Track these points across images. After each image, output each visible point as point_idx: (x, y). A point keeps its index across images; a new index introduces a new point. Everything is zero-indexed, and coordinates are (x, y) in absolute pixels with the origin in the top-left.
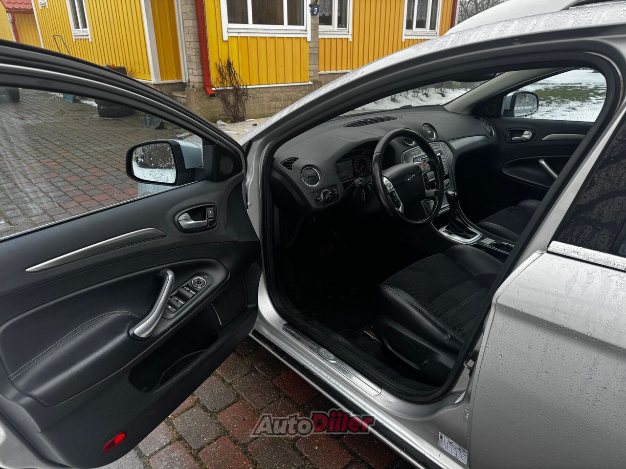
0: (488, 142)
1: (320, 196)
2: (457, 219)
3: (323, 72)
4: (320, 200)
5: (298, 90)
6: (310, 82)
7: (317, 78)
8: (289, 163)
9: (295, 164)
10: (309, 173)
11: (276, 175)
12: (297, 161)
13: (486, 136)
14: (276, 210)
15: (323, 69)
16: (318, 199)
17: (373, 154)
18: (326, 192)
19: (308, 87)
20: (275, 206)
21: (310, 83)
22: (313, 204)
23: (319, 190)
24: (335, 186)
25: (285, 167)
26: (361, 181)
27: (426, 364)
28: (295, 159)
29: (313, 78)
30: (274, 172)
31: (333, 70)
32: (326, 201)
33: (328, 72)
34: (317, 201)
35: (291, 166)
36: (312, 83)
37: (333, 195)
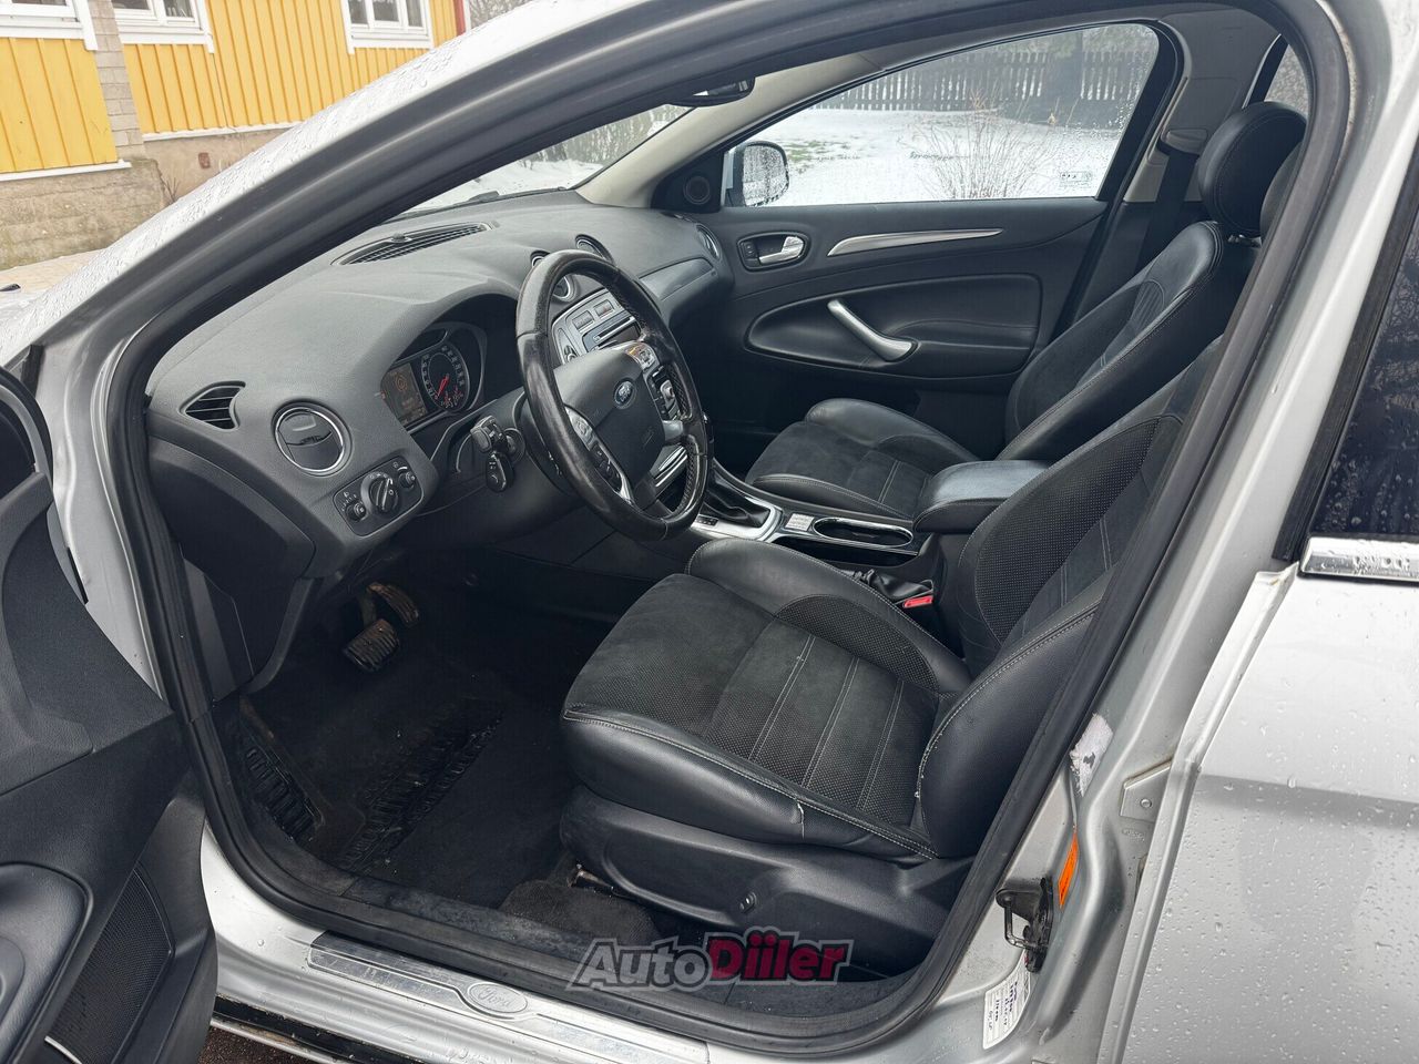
0: (713, 273)
1: (358, 499)
2: (718, 482)
3: (151, 136)
4: (363, 514)
5: (90, 185)
6: (121, 161)
7: (142, 151)
8: (215, 404)
9: (238, 403)
10: (303, 426)
11: (169, 455)
12: (242, 391)
13: (704, 258)
14: (196, 578)
15: (151, 127)
16: (357, 509)
17: (515, 339)
18: (377, 480)
19: (119, 176)
20: (186, 562)
21: (122, 164)
22: (343, 532)
23: (353, 483)
24: (398, 456)
25: (203, 422)
26: (491, 427)
27: (752, 907)
28: (233, 388)
29: (129, 152)
30: (163, 444)
31: (180, 130)
32: (382, 514)
33: (166, 135)
34: (353, 518)
35: (226, 414)
36: (128, 165)
37: (401, 485)
